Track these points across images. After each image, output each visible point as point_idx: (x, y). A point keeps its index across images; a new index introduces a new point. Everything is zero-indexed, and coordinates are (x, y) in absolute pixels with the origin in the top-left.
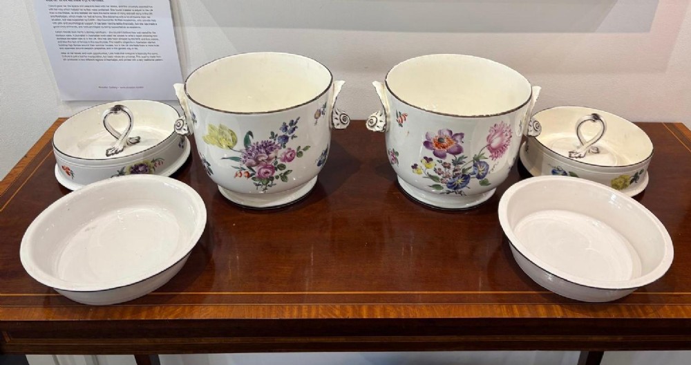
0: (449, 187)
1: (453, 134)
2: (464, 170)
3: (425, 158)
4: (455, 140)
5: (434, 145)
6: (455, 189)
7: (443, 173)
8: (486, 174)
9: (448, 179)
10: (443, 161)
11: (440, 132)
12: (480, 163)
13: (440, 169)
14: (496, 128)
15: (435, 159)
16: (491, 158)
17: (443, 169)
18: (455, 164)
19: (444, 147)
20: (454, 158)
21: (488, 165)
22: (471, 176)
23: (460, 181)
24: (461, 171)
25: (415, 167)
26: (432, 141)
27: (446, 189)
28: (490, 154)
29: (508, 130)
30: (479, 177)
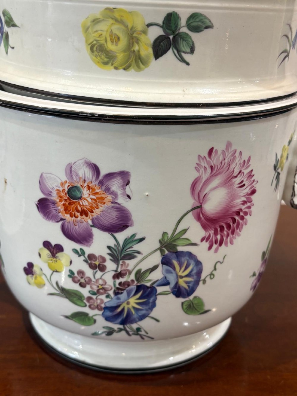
0: (107, 319)
1: (104, 172)
2: (140, 275)
3: (47, 244)
4: (108, 190)
5: (61, 208)
6: (123, 323)
7: (89, 282)
8: (197, 283)
9: (103, 297)
10: (88, 250)
11: (70, 170)
12: (179, 255)
13: (81, 273)
14: (215, 160)
15: (68, 245)
16: (206, 245)
17: (89, 272)
18: (115, 259)
19: (84, 213)
20: (112, 243)
21: (198, 263)
22: (160, 289)
23: (133, 301)
24: (132, 277)
25: (29, 269)
26: (54, 197)
27: (101, 323)
28: (202, 233)
29: (246, 171)
30: (178, 292)
